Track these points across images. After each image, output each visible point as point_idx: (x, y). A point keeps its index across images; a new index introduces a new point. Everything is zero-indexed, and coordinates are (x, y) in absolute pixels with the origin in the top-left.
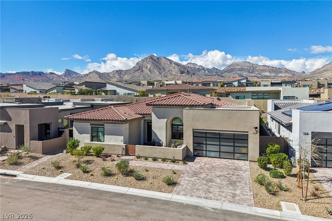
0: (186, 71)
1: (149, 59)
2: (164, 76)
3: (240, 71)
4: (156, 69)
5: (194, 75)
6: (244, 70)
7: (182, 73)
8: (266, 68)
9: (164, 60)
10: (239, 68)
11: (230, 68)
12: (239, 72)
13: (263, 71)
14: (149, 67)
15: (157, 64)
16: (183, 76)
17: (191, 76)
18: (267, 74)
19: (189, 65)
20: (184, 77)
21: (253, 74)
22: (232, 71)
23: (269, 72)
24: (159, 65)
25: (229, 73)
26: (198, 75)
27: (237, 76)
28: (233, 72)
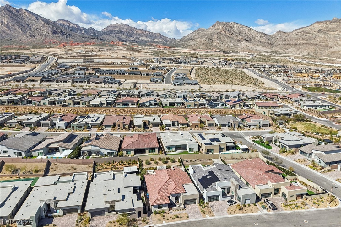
0: (59, 31)
1: (3, 11)
2: (31, 36)
3: (119, 33)
4: (18, 26)
5: (70, 36)
6: (123, 33)
7: (54, 33)
8: (143, 32)
9: (26, 14)
10: (117, 30)
11: (108, 30)
12: (118, 35)
13: (140, 35)
14: (5, 22)
15: (17, 18)
16: (56, 37)
17: (67, 37)
18: (144, 38)
19: (61, 22)
20: (58, 38)
21: (131, 39)
22: (111, 33)
23: (146, 37)
24: (21, 20)
25: (109, 36)
26: (75, 37)
27: (117, 39)
28: (112, 35)
